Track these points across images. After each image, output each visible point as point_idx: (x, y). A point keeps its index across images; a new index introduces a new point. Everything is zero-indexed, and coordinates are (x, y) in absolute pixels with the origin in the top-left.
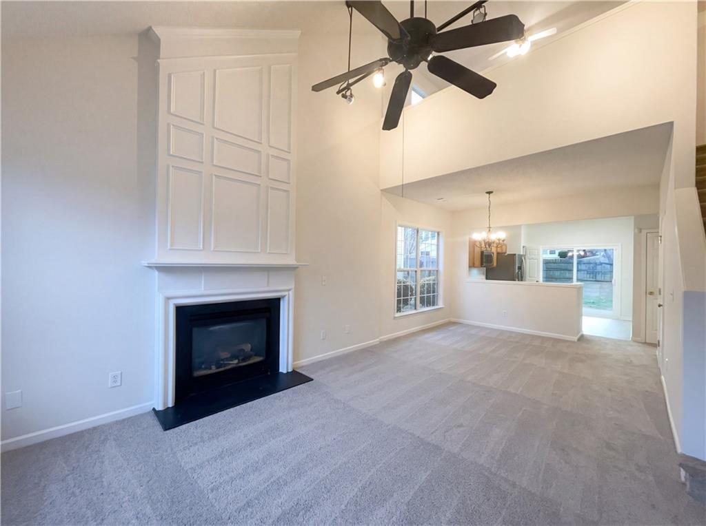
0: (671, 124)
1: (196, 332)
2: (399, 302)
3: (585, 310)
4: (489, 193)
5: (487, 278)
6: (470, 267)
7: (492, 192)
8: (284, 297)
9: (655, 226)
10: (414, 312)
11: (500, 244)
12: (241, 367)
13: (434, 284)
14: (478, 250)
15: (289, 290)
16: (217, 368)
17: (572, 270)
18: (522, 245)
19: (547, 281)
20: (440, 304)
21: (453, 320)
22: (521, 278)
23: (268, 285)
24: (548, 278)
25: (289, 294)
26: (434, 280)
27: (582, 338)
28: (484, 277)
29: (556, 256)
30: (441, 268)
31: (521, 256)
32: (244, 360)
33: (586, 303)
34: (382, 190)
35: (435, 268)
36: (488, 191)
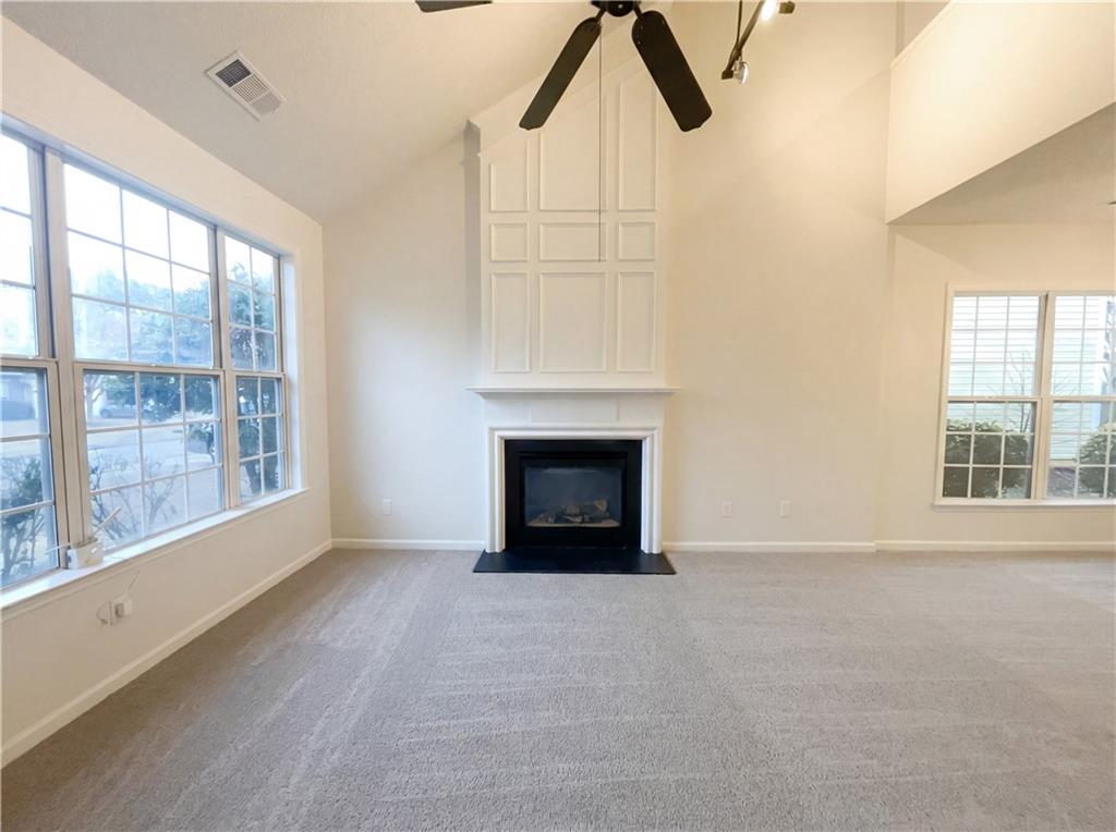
1: (529, 474)
2: (952, 472)
8: (646, 439)
15: (653, 429)
16: (555, 522)
23: (618, 420)
25: (653, 436)
32: (592, 520)
34: (891, 223)
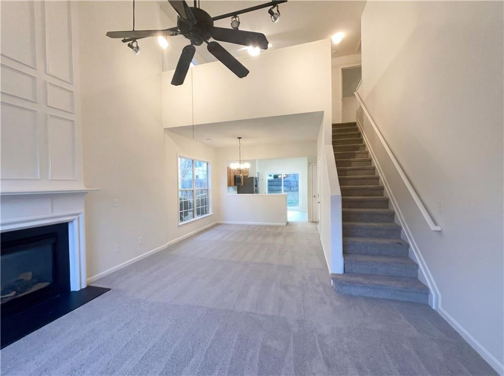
0: (323, 112)
2: (181, 214)
3: (289, 208)
4: (240, 138)
5: (238, 193)
6: (228, 186)
7: (241, 138)
8: (72, 221)
9: (315, 162)
10: (193, 220)
11: (246, 171)
12: (18, 298)
13: (206, 199)
14: (232, 175)
15: (79, 214)
17: (281, 185)
18: (257, 171)
19: (270, 193)
20: (211, 213)
21: (219, 222)
22: (257, 192)
23: (52, 212)
24: (270, 191)
25: (79, 218)
26: (205, 196)
27: (288, 223)
28: (237, 192)
29: (272, 178)
30: (210, 188)
31: (256, 178)
33: (289, 203)
34: (164, 129)
35: (206, 188)
36: (239, 137)
